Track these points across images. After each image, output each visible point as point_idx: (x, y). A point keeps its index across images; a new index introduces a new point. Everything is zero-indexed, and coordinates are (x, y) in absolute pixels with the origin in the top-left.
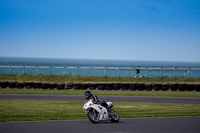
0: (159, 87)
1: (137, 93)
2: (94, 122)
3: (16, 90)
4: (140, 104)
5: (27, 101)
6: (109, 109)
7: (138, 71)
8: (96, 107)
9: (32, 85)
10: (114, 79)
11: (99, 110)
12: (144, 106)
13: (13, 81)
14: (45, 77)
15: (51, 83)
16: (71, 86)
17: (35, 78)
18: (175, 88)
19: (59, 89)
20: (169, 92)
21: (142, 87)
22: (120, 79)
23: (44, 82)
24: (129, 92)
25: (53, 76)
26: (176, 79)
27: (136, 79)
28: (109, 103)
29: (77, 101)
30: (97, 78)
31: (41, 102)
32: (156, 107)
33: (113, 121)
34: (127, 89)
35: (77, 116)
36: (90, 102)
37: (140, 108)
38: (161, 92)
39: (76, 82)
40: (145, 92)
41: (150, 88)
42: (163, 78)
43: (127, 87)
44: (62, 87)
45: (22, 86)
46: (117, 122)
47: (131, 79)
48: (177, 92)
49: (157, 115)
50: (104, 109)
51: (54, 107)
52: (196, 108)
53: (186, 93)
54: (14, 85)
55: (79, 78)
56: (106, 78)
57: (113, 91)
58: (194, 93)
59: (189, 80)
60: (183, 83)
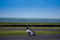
0: (30, 26)
10: (16, 23)
16: (3, 26)
20: (33, 27)
21: (25, 26)
22: (18, 23)
24: (21, 27)
26: (35, 23)
27: (23, 23)
29: (5, 30)
30: (11, 23)
35: (5, 35)
37: (24, 32)
39: (5, 25)
41: (27, 26)
42: (31, 23)
44: (0, 26)
47: (21, 23)
48: (35, 27)
50: (32, 32)
52: (41, 32)
53: (38, 27)
56: (14, 23)
57: (16, 27)
58: (40, 28)
59: (39, 24)
60: (37, 24)
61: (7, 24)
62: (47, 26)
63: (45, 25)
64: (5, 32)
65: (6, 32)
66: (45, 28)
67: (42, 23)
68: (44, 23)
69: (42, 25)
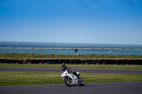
0: (90, 62)
2: (68, 85)
7: (76, 50)
10: (58, 56)
14: (9, 55)
15: (14, 59)
16: (28, 61)
17: (2, 55)
18: (101, 62)
20: (98, 65)
21: (79, 62)
22: (63, 56)
23: (9, 59)
25: (15, 54)
26: (102, 56)
28: (78, 73)
31: (6, 73)
33: (81, 85)
35: (32, 83)
36: (66, 72)
38: (91, 65)
39: (31, 59)
41: (84, 62)
42: (93, 56)
44: (21, 62)
47: (70, 56)
48: (103, 65)
49: (88, 81)
51: (16, 76)
53: (109, 66)
55: (33, 55)
56: (53, 55)
58: (115, 66)
59: (112, 57)
60: (108, 59)
61: (36, 57)
62: (131, 62)
63: (126, 60)
64: (32, 76)
65: (35, 76)
66: (127, 66)
67: (120, 56)
68: (125, 56)
69: (120, 61)
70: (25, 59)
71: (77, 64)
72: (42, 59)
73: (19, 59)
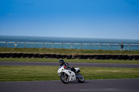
0: (138, 58)
1: (122, 61)
3: (38, 59)
4: (124, 69)
5: (46, 67)
6: (77, 73)
7: (122, 46)
8: (66, 71)
9: (49, 56)
11: (68, 74)
12: (127, 71)
13: (36, 53)
14: (58, 50)
17: (51, 51)
19: (68, 58)
21: (126, 58)
22: (111, 52)
23: (58, 54)
24: (116, 61)
25: (64, 50)
27: (121, 52)
28: (77, 69)
30: (95, 51)
32: (135, 71)
34: (115, 59)
36: (63, 68)
37: (125, 72)
39: (80, 54)
40: (128, 61)
41: (131, 58)
43: (115, 57)
44: (70, 57)
45: (42, 56)
46: (83, 82)
47: (118, 52)
49: (136, 76)
50: (73, 73)
54: (37, 56)
55: (82, 51)
56: (101, 51)
57: (106, 60)
61: (84, 52)
70: (73, 54)
71: (124, 59)
72: (90, 54)
73: (68, 55)
